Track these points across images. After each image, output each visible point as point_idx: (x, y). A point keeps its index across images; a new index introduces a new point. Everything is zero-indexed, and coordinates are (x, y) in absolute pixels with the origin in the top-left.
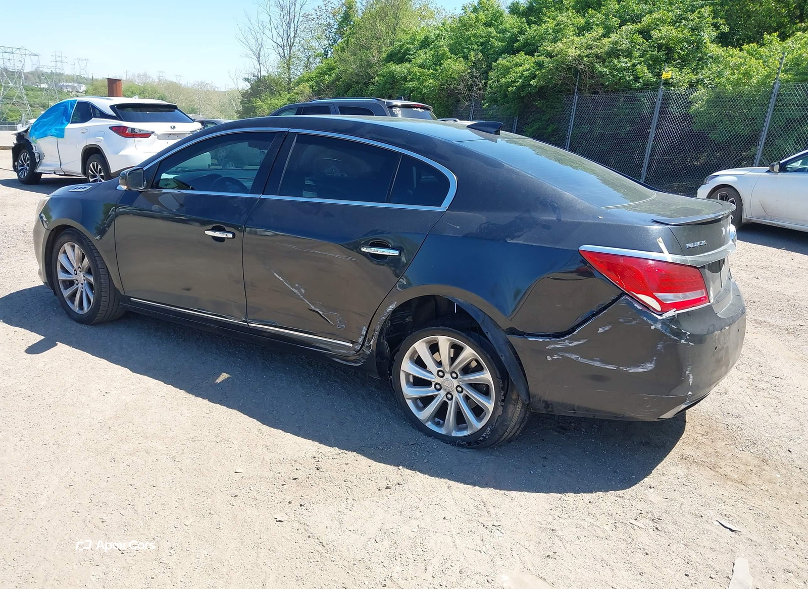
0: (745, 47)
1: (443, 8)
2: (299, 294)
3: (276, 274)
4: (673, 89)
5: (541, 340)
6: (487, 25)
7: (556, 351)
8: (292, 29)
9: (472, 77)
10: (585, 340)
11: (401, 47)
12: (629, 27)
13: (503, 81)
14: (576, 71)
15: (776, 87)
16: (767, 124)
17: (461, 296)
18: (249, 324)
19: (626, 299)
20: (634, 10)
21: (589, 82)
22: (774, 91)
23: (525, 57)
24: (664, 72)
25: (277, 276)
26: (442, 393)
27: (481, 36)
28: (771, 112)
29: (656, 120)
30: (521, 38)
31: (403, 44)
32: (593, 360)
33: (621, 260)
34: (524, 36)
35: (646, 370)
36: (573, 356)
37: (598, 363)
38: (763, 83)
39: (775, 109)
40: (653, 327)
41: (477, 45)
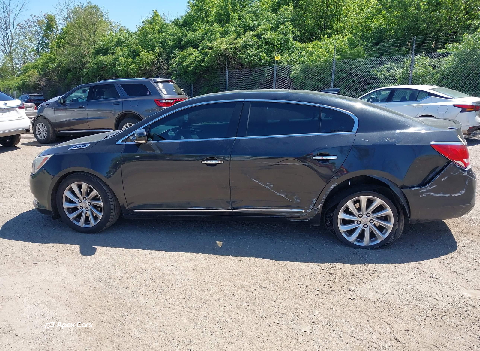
0: (313, 42)
1: (112, 20)
2: (269, 188)
3: (253, 179)
4: (281, 65)
5: (417, 189)
6: (160, 31)
7: (423, 193)
8: (10, 34)
9: (159, 62)
10: (436, 185)
11: (104, 45)
12: (249, 33)
13: (184, 64)
14: (226, 57)
15: (334, 62)
16: (333, 81)
17: (376, 174)
18: (233, 210)
19: (453, 164)
20: (249, 24)
21: (234, 63)
22: (334, 64)
23: (193, 50)
24: (276, 57)
25: (255, 180)
26: (362, 225)
27: (159, 38)
28: (334, 74)
29: (275, 82)
30: (185, 39)
31: (105, 44)
32: (439, 194)
33: (449, 147)
34: (187, 38)
35: (461, 194)
36: (431, 194)
37: (442, 195)
38: (327, 61)
39: (335, 73)
40: (464, 175)
41: (158, 43)
